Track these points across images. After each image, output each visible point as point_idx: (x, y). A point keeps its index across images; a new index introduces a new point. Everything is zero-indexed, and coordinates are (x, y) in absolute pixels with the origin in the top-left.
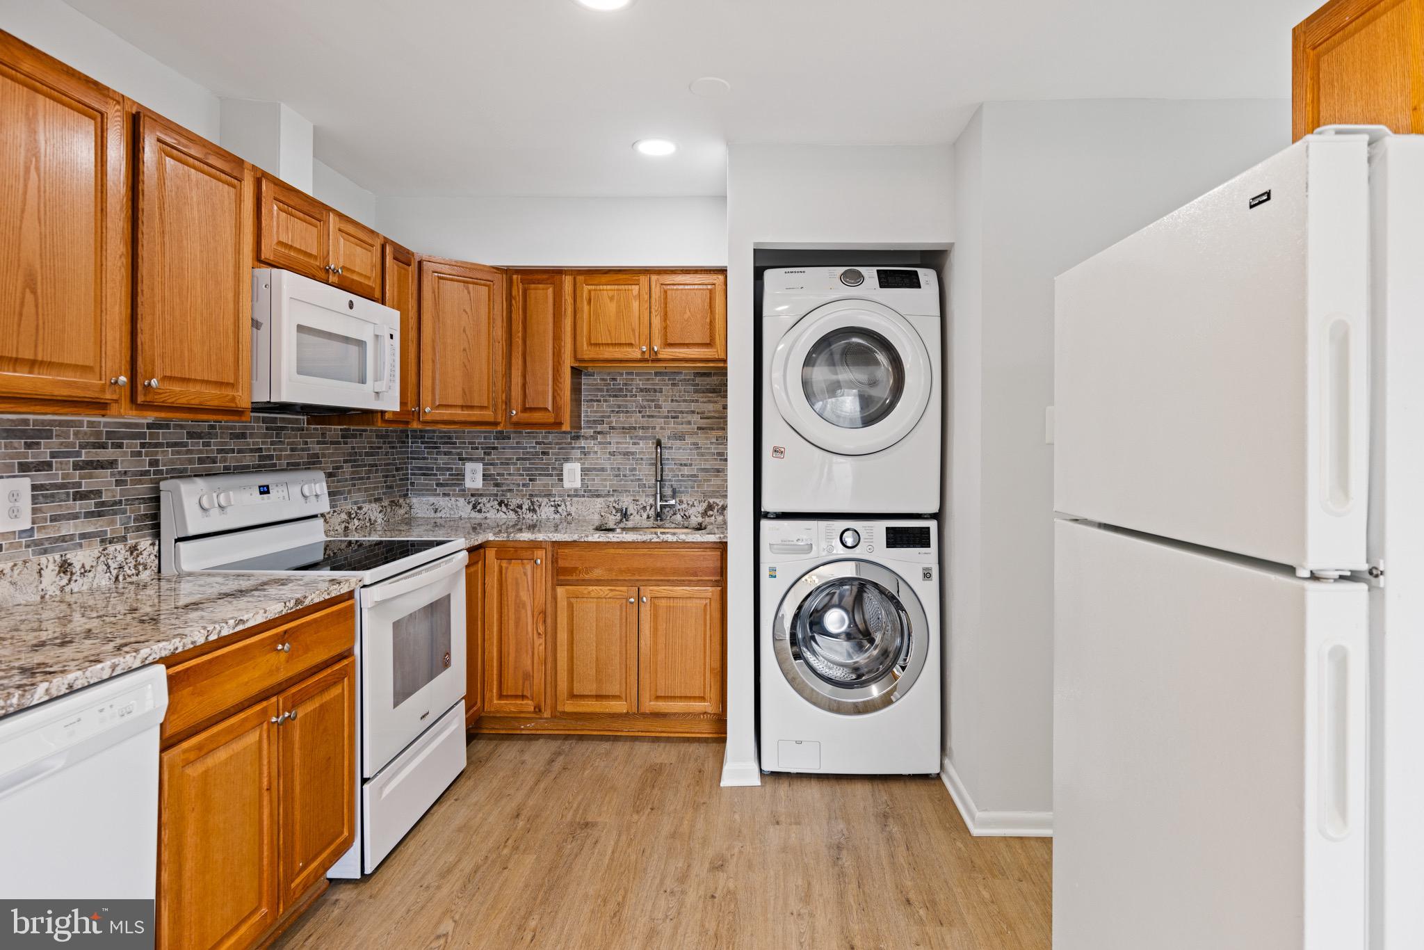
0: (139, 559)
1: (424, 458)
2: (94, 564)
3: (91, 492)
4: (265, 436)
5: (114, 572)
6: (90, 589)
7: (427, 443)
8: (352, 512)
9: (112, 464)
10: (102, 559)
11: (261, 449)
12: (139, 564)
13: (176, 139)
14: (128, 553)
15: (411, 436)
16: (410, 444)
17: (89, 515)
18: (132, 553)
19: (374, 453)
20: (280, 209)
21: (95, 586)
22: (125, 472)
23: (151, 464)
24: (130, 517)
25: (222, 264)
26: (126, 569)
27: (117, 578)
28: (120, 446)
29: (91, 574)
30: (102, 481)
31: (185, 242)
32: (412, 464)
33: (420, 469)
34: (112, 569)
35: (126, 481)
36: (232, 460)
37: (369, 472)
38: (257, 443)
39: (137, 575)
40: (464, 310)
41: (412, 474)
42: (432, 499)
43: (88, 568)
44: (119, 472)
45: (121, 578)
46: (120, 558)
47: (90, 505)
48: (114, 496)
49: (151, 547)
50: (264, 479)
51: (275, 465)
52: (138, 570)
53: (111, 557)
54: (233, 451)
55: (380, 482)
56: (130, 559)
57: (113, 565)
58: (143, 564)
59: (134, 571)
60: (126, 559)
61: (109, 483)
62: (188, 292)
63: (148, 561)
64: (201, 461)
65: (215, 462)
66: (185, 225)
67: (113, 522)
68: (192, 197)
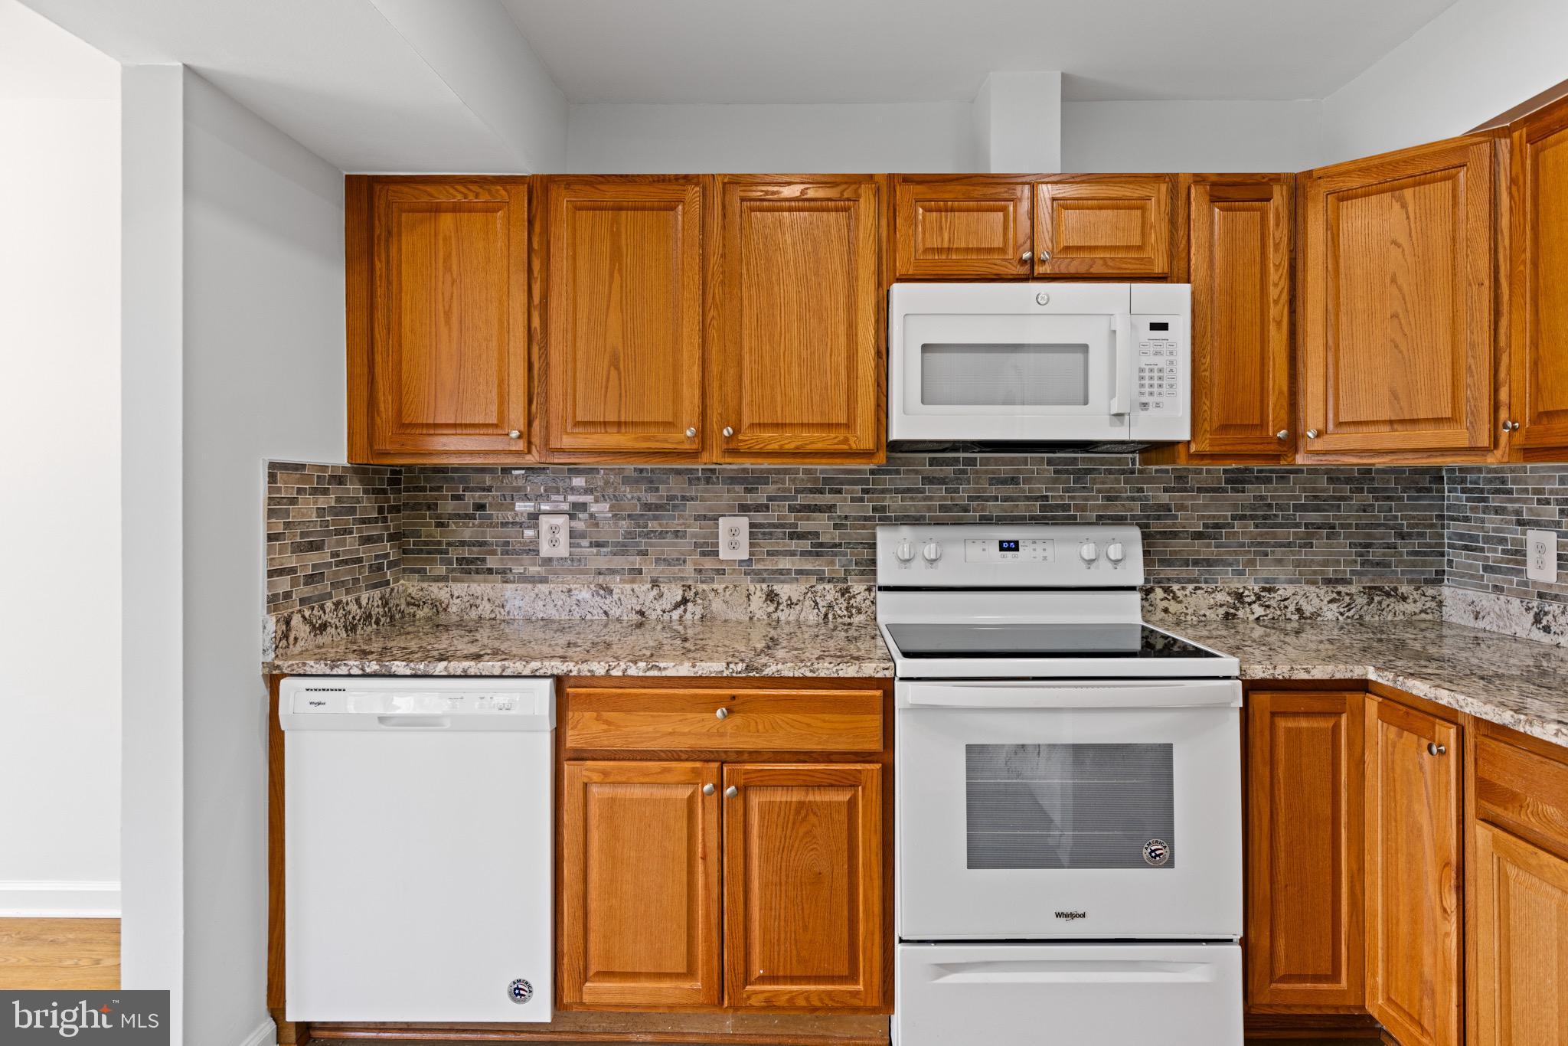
0: (852, 602)
1: (1467, 519)
2: (801, 598)
3: (809, 533)
4: (1055, 481)
5: (823, 610)
6: (798, 621)
7: (1471, 491)
8: (1246, 593)
9: (831, 508)
10: (809, 595)
11: (1047, 496)
12: (852, 606)
13: (762, 191)
14: (839, 594)
15: (1448, 478)
16: (1446, 494)
17: (804, 553)
18: (843, 595)
19: (1327, 507)
20: (926, 210)
21: (802, 618)
22: (846, 517)
23: (875, 509)
24: (852, 560)
25: (828, 299)
26: (836, 608)
27: (826, 616)
28: (839, 492)
29: (798, 608)
30: (820, 523)
31: (776, 289)
32: (1448, 528)
33: (1461, 537)
34: (820, 606)
35: (847, 525)
36: (993, 508)
37: (1309, 535)
38: (1040, 490)
39: (850, 617)
40: (1394, 242)
41: (1451, 546)
42: (1471, 594)
43: (794, 601)
44: (839, 516)
45: (830, 616)
46: (829, 597)
47: (806, 544)
48: (833, 539)
49: (867, 592)
50: (1009, 533)
51: (1074, 517)
52: (851, 612)
53: (819, 594)
54: (996, 499)
55: (1342, 554)
56: (841, 600)
57: (821, 604)
58: (856, 607)
59: (845, 613)
60: (836, 599)
61: (828, 527)
62: (780, 337)
63: (863, 606)
64: (942, 508)
65: (966, 510)
66: (776, 271)
67: (832, 563)
68: (785, 241)
